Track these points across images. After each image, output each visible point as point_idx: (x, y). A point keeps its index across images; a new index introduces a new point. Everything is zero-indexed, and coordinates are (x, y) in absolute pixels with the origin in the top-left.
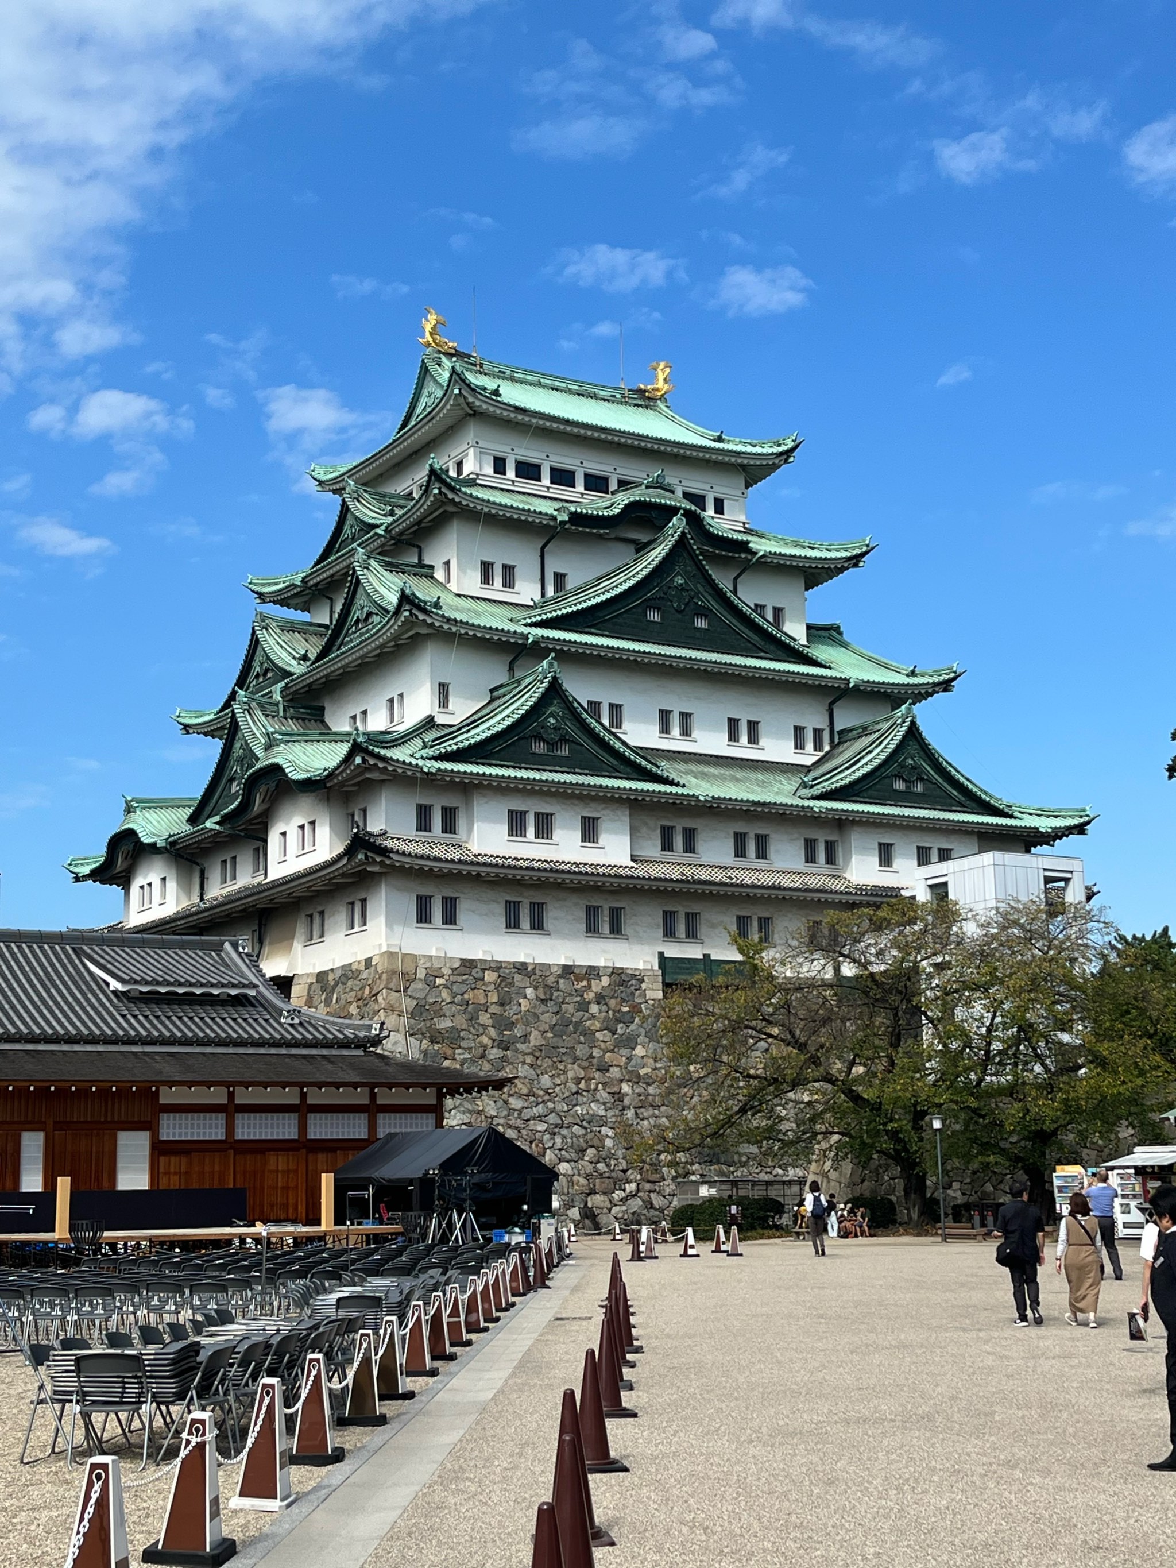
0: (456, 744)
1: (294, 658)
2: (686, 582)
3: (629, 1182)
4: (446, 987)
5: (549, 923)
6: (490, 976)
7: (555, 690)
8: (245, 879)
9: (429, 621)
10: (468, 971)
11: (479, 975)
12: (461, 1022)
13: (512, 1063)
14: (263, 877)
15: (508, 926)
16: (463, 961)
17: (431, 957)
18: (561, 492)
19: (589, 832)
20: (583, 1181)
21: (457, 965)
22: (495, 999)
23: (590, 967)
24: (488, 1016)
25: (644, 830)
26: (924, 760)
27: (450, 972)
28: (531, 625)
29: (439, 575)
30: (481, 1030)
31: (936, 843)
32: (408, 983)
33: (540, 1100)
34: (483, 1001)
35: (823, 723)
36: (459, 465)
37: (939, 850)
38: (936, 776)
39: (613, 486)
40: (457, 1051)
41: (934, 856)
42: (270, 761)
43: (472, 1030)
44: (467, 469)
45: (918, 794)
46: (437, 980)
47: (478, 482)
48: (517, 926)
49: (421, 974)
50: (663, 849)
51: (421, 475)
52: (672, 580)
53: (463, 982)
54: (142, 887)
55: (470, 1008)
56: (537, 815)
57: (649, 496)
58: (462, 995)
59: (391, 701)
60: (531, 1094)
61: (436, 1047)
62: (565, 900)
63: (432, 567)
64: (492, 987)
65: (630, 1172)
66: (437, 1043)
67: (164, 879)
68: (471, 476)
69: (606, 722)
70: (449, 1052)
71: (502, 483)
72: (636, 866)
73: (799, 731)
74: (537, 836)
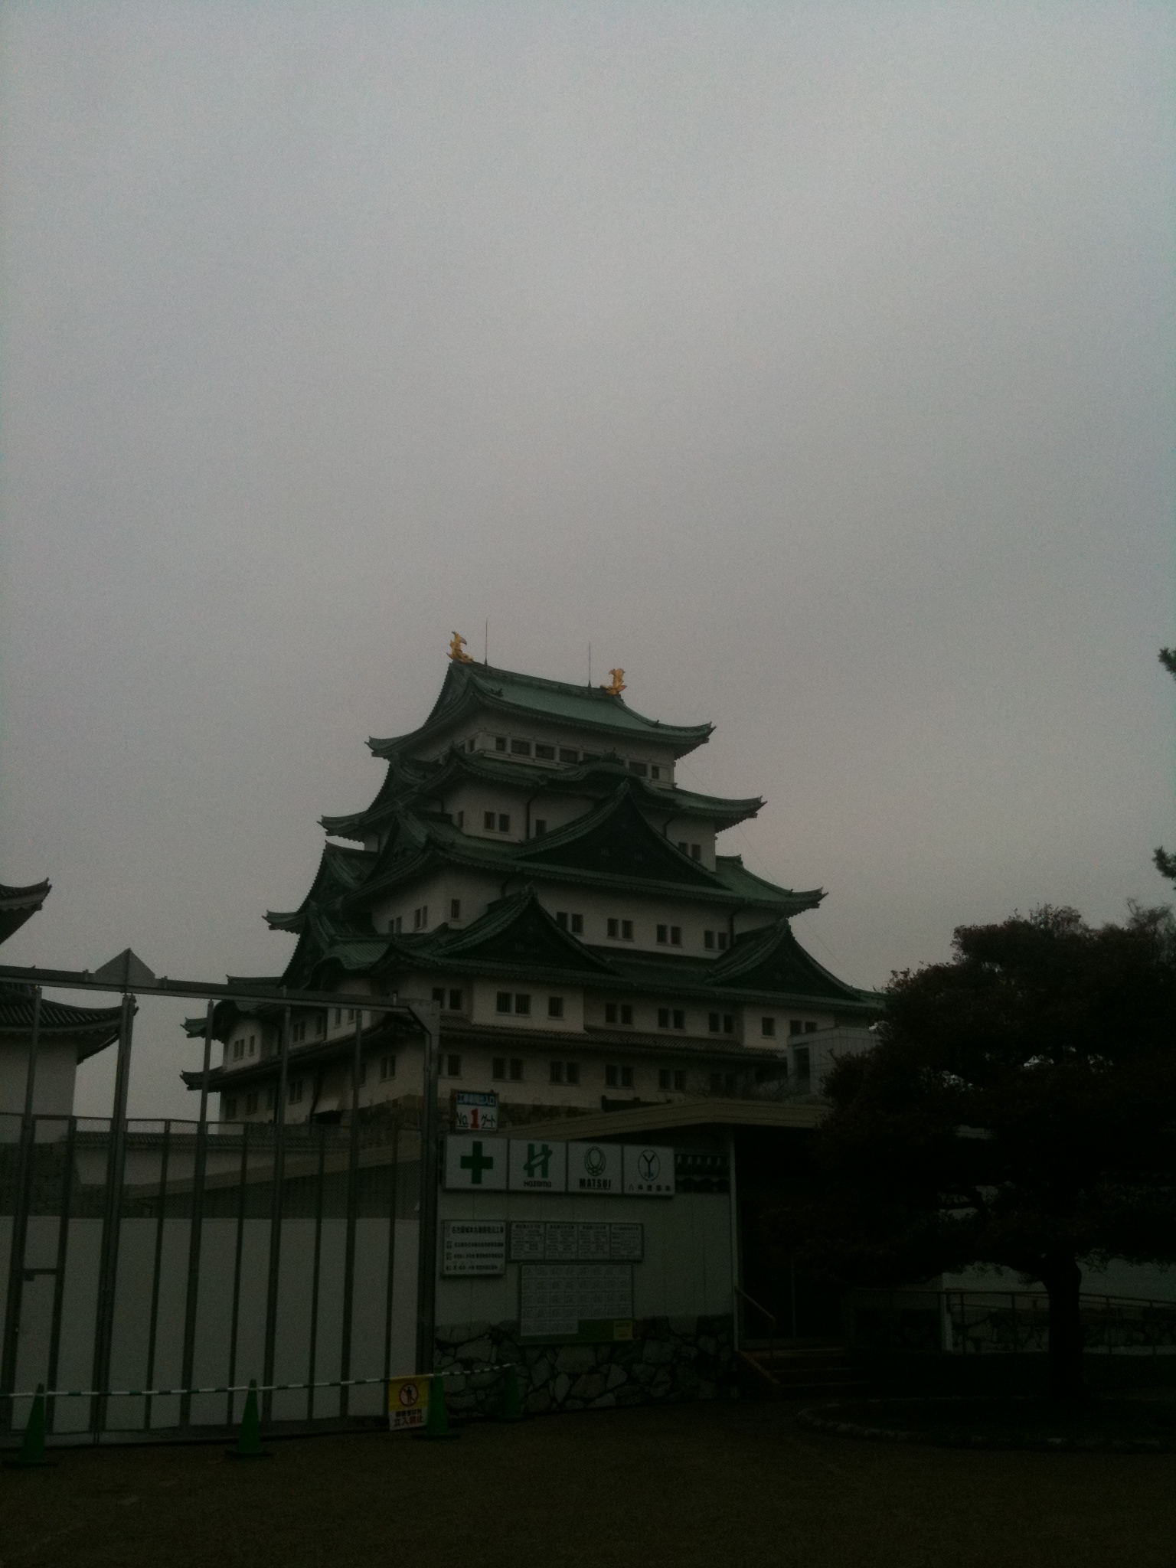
0: (462, 945)
1: (352, 878)
2: (629, 828)
5: (524, 1074)
7: (534, 907)
8: (311, 1038)
9: (446, 857)
14: (323, 1038)
15: (496, 1074)
18: (544, 763)
19: (555, 1009)
23: (552, 1106)
25: (594, 1007)
26: (797, 958)
28: (518, 859)
29: (456, 821)
31: (804, 1019)
35: (725, 930)
36: (472, 743)
37: (808, 1024)
39: (581, 758)
41: (803, 1030)
42: (332, 955)
44: (477, 747)
45: (792, 983)
47: (485, 755)
48: (502, 1074)
50: (608, 1021)
51: (445, 749)
52: (619, 826)
54: (237, 1043)
56: (518, 997)
57: (605, 767)
59: (418, 912)
62: (536, 1058)
63: (450, 816)
67: (253, 1038)
68: (481, 752)
69: (570, 929)
71: (502, 757)
72: (587, 1033)
73: (708, 936)
74: (518, 1011)
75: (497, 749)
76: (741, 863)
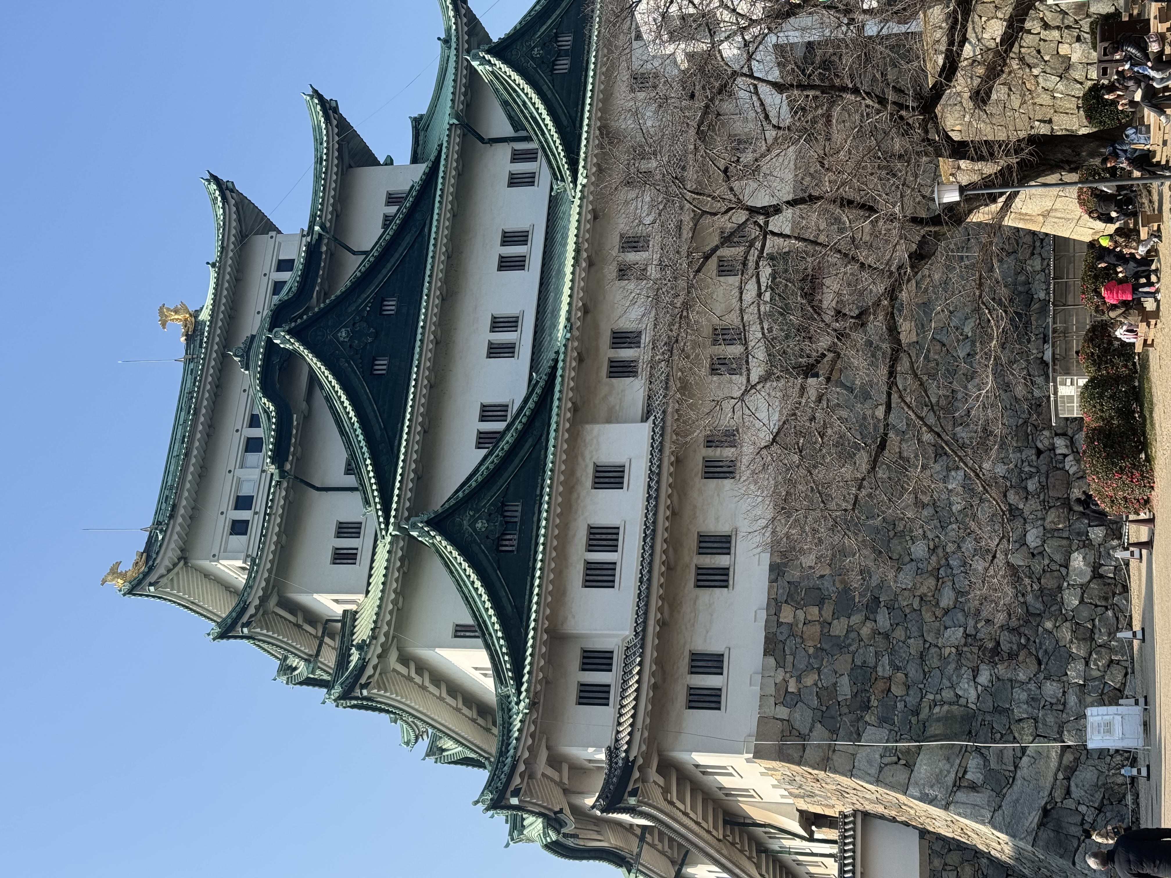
2: (344, 327)
3: (1052, 448)
4: (799, 679)
5: (723, 528)
6: (787, 615)
10: (780, 646)
11: (784, 629)
12: (843, 663)
13: (896, 595)
15: (724, 584)
16: (766, 653)
17: (762, 697)
19: (612, 477)
20: (1052, 516)
21: (771, 661)
22: (815, 610)
24: (835, 621)
25: (612, 399)
26: (535, 34)
27: (781, 671)
29: (350, 608)
30: (853, 635)
32: (795, 732)
33: (943, 562)
34: (818, 628)
35: (504, 151)
38: (554, 17)
40: (880, 674)
43: (853, 648)
45: (575, 41)
46: (790, 690)
48: (724, 572)
49: (783, 712)
50: (635, 374)
52: (342, 343)
53: (794, 655)
55: (825, 646)
56: (591, 548)
57: (257, 365)
58: (809, 656)
60: (935, 574)
61: (874, 703)
62: (695, 507)
64: (800, 614)
65: (1040, 445)
66: (869, 701)
69: (500, 426)
70: (881, 685)
71: (255, 529)
72: (652, 418)
73: (515, 181)
74: (614, 548)
75: (246, 534)
76: (422, 116)
